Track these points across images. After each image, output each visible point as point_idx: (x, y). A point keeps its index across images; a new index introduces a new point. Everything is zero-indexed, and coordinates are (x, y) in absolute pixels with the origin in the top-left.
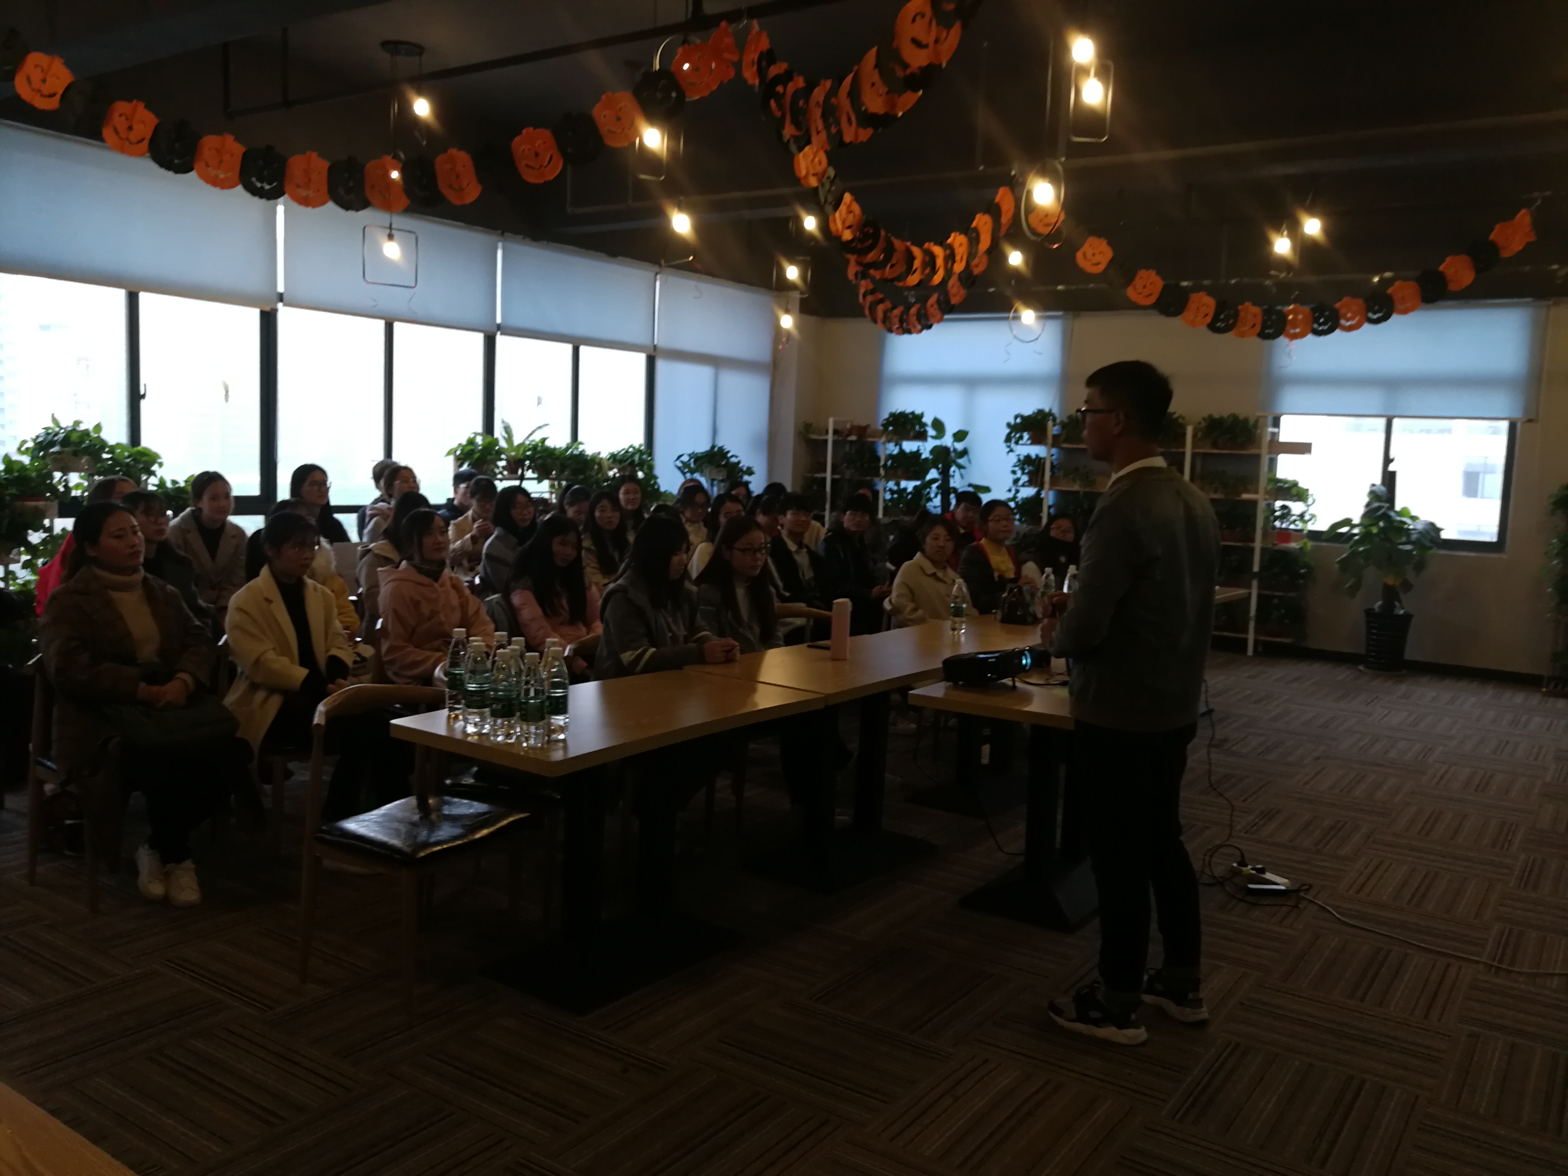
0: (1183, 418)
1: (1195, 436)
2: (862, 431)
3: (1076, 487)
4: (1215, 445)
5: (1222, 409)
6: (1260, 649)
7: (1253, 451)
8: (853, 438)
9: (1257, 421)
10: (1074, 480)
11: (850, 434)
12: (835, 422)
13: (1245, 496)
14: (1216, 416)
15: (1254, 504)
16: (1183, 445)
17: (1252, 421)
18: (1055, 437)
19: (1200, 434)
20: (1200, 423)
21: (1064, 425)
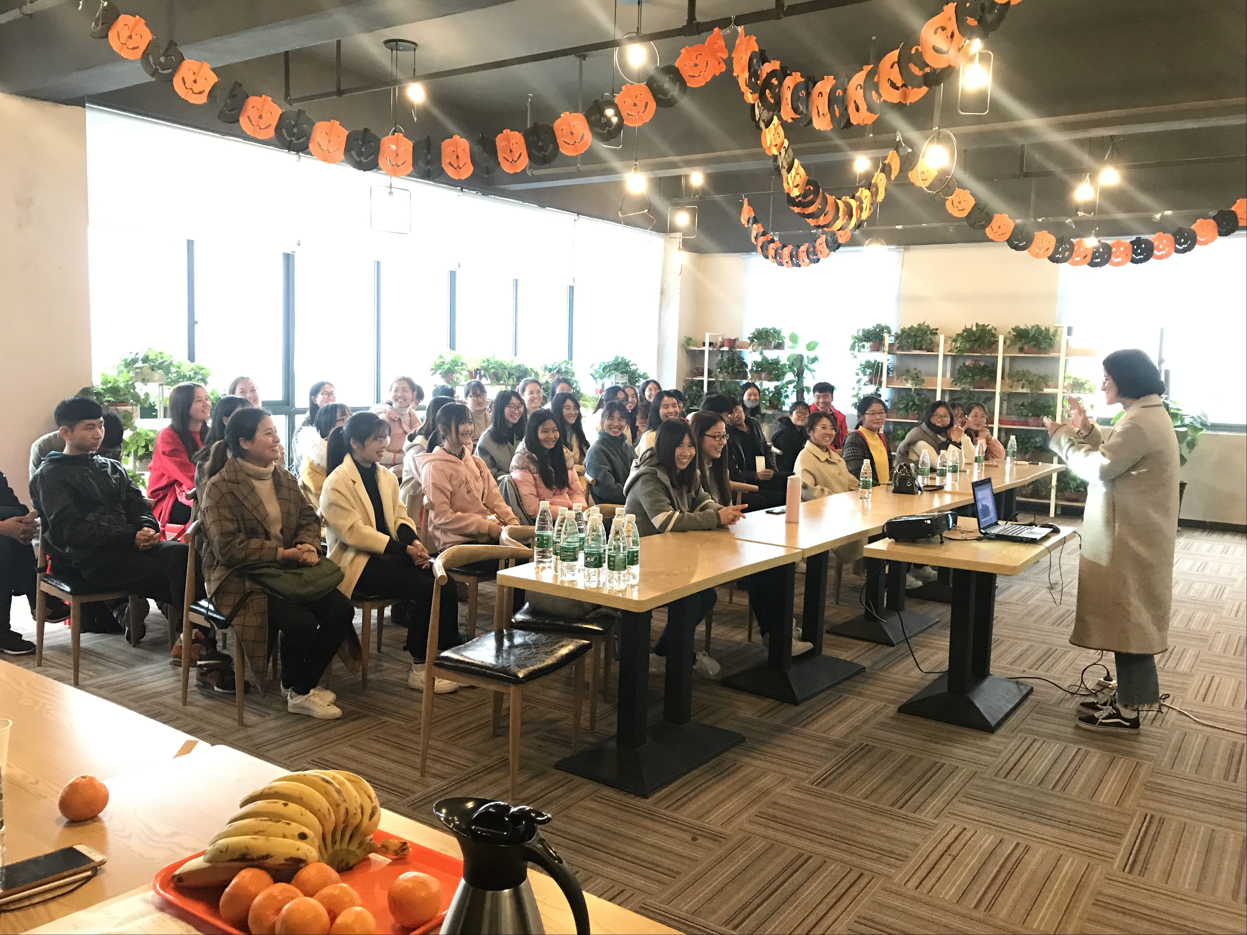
0: (995, 330)
1: (1005, 342)
2: (732, 343)
3: (909, 385)
4: (1021, 350)
5: (1026, 322)
6: (1059, 512)
7: (1053, 355)
8: (726, 349)
9: (1056, 331)
10: (906, 380)
11: (722, 345)
12: (710, 337)
13: (1046, 391)
14: (1022, 327)
15: (1054, 397)
16: (996, 350)
17: (1052, 331)
18: (891, 345)
19: (1008, 342)
20: (1009, 333)
21: (897, 337)
